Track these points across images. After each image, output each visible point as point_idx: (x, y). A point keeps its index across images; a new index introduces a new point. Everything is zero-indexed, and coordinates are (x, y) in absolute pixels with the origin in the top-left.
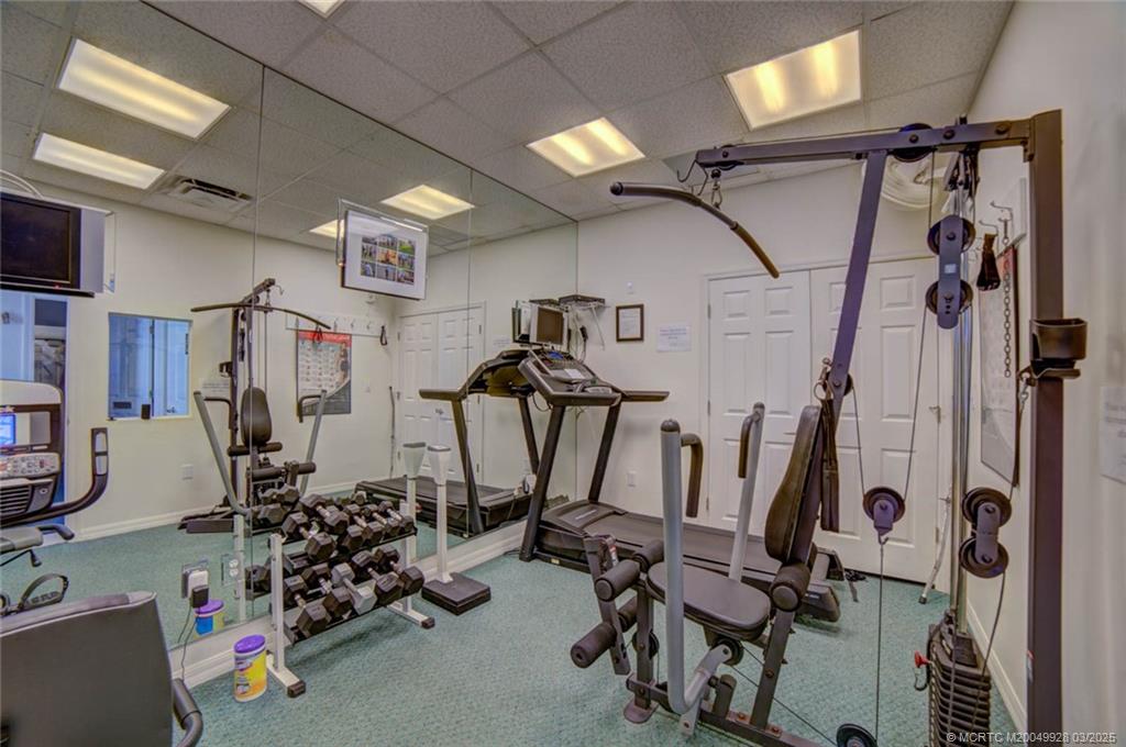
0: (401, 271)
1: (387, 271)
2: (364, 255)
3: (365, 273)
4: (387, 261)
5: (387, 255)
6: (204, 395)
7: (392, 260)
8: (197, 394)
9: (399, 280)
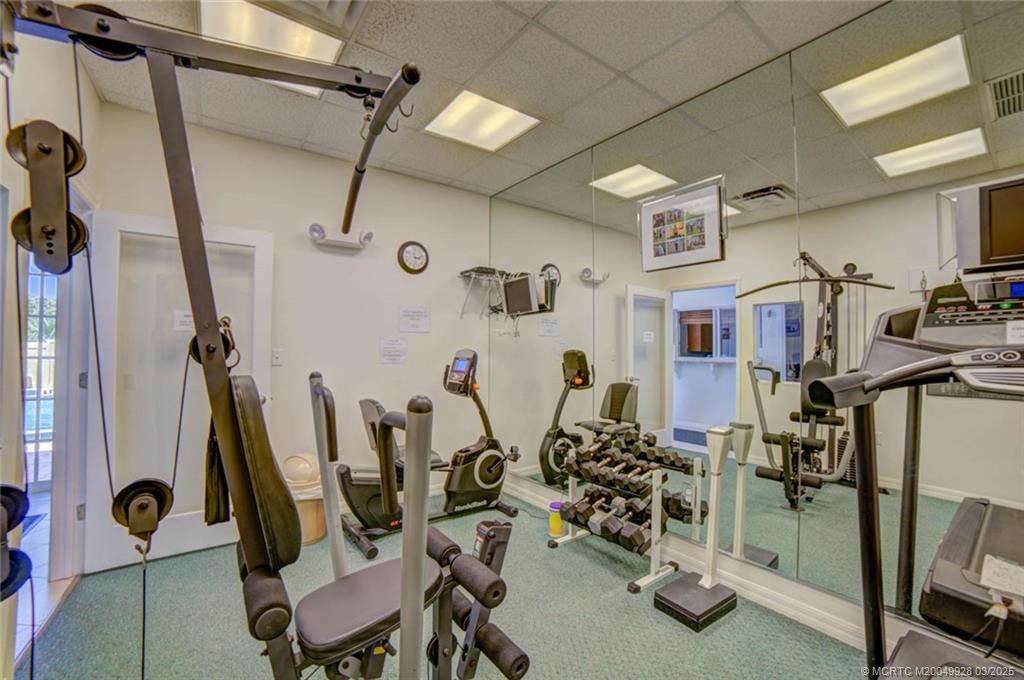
0: (690, 239)
1: (676, 245)
2: (655, 238)
3: (657, 254)
4: (676, 235)
5: (675, 229)
6: (755, 364)
7: (680, 232)
8: (749, 363)
9: (689, 249)
